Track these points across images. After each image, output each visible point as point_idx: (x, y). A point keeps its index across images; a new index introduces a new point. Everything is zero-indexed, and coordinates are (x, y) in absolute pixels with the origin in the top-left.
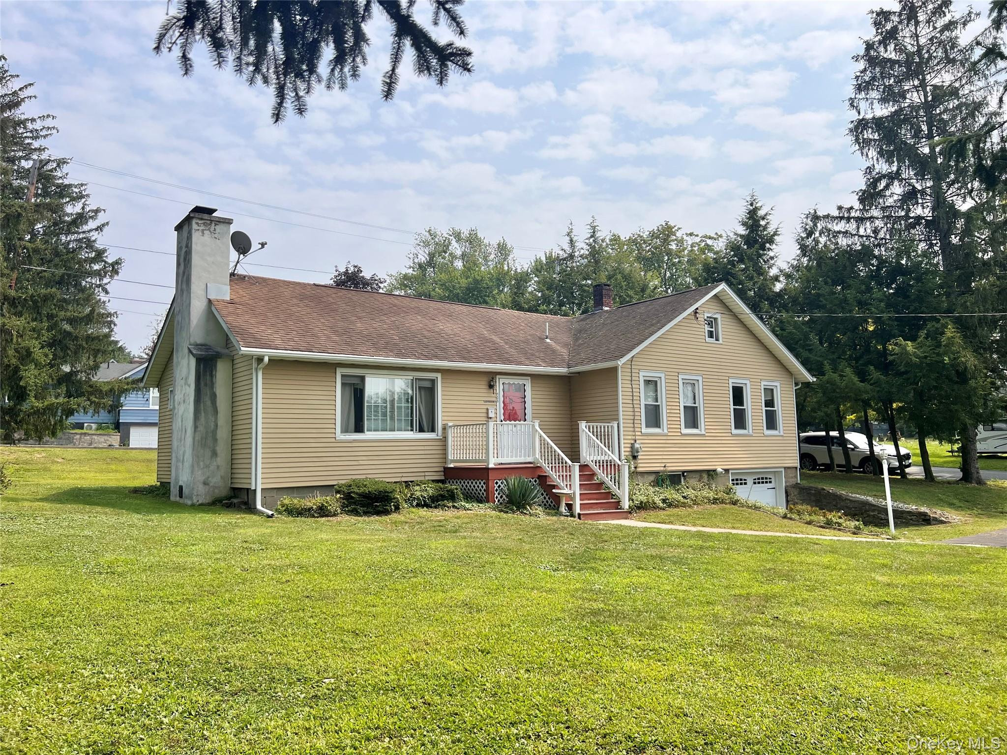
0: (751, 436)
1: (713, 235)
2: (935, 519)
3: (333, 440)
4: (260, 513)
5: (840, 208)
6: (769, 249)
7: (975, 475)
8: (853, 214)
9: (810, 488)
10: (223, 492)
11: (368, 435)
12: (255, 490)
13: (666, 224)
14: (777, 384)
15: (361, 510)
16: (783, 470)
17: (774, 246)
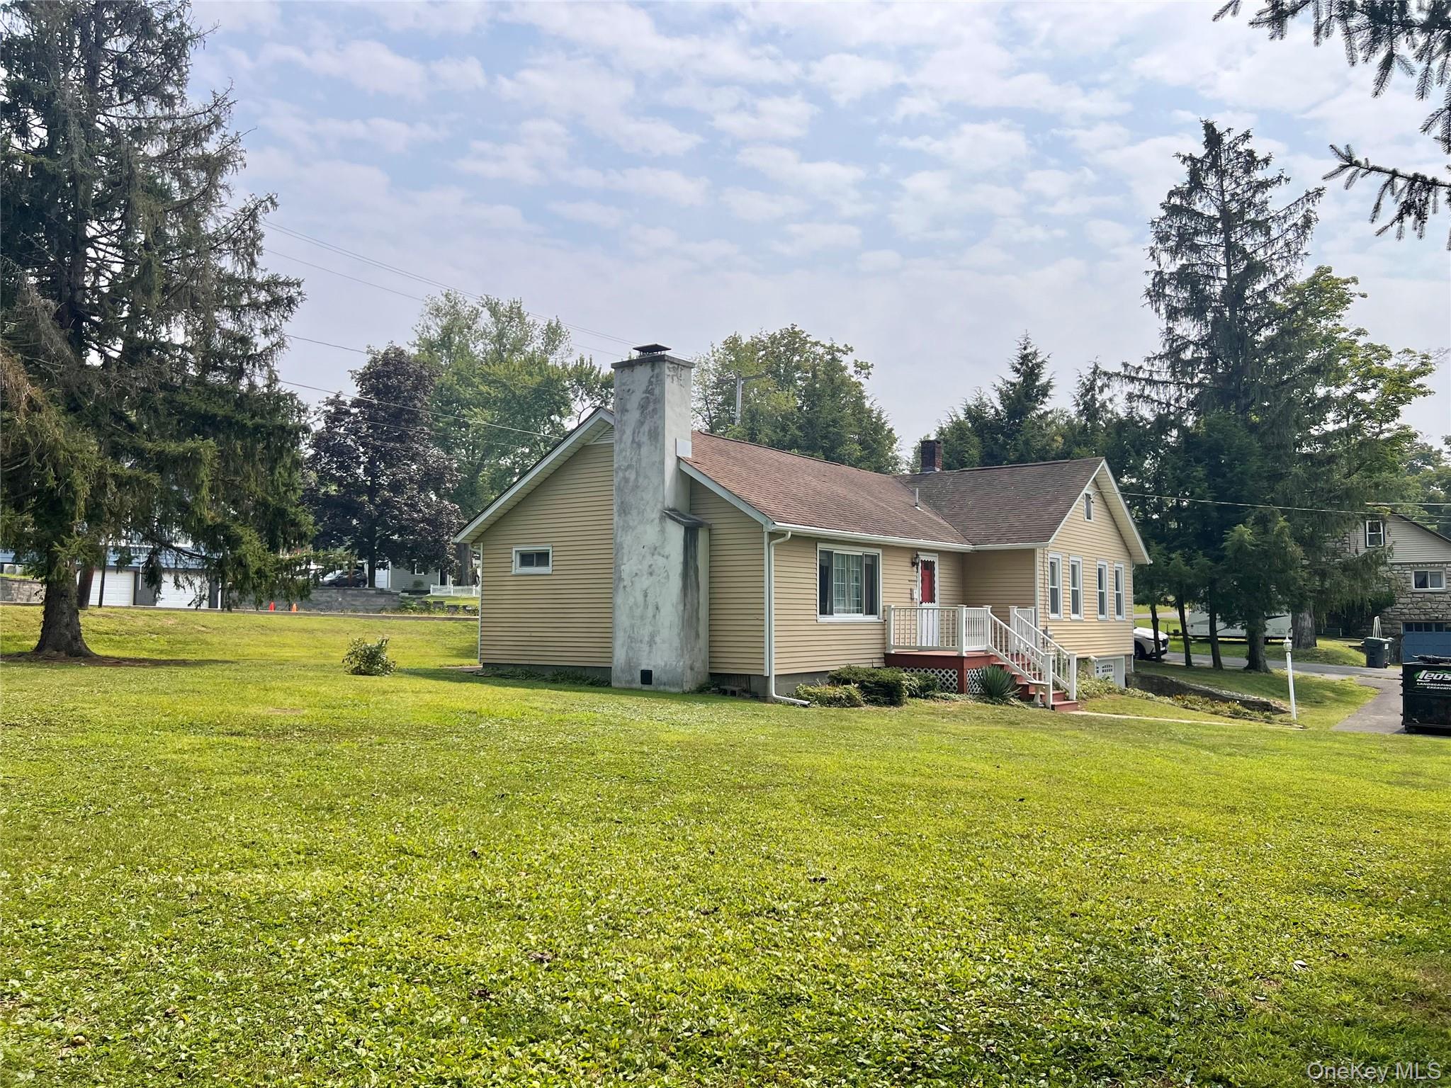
0: (1108, 622)
1: (841, 347)
2: (1277, 709)
3: (815, 623)
4: (776, 701)
5: (1126, 365)
6: (1042, 402)
7: (1262, 664)
8: (1141, 375)
9: (1151, 678)
10: (703, 678)
11: (837, 617)
12: (768, 678)
13: (793, 328)
14: (1122, 566)
15: (882, 699)
16: (1124, 657)
17: (1046, 400)
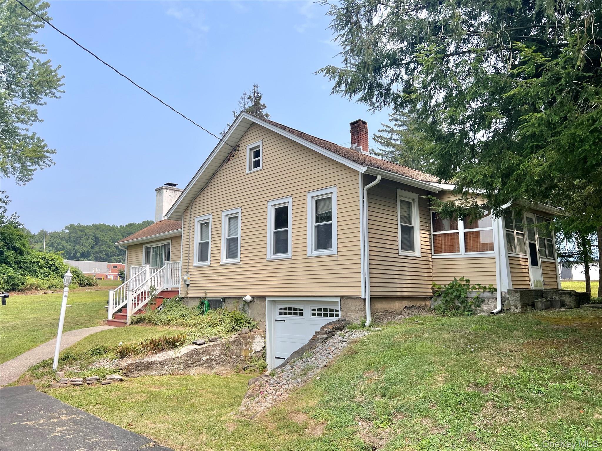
16: (339, 300)
